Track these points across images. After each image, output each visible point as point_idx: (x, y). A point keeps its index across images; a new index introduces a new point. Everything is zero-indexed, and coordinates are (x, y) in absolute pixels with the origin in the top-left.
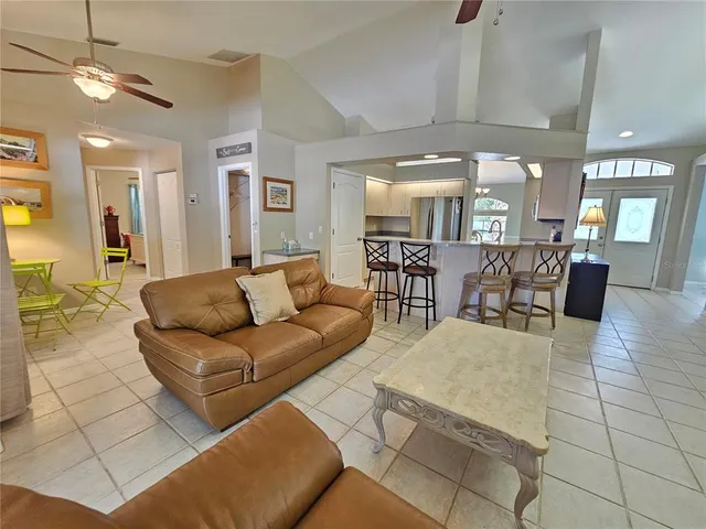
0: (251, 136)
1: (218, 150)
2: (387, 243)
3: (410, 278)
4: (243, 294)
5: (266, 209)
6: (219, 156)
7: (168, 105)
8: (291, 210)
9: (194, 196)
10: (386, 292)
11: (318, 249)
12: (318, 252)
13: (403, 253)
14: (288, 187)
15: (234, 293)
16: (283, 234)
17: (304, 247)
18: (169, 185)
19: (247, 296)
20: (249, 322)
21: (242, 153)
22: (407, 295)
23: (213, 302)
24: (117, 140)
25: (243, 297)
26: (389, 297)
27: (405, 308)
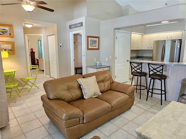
0: (82, 19)
1: (70, 26)
2: (141, 63)
3: (152, 80)
4: (80, 85)
5: (88, 49)
6: (70, 28)
7: (52, 11)
8: (98, 49)
9: (61, 44)
10: (141, 86)
11: (109, 65)
12: (109, 67)
13: (149, 68)
14: (97, 39)
15: (76, 85)
16: (95, 59)
17: (103, 64)
18: (52, 41)
19: (81, 86)
20: (82, 97)
21: (79, 26)
22: (151, 87)
23: (69, 89)
24: (35, 25)
25: (80, 87)
26: (142, 88)
27: (150, 94)
